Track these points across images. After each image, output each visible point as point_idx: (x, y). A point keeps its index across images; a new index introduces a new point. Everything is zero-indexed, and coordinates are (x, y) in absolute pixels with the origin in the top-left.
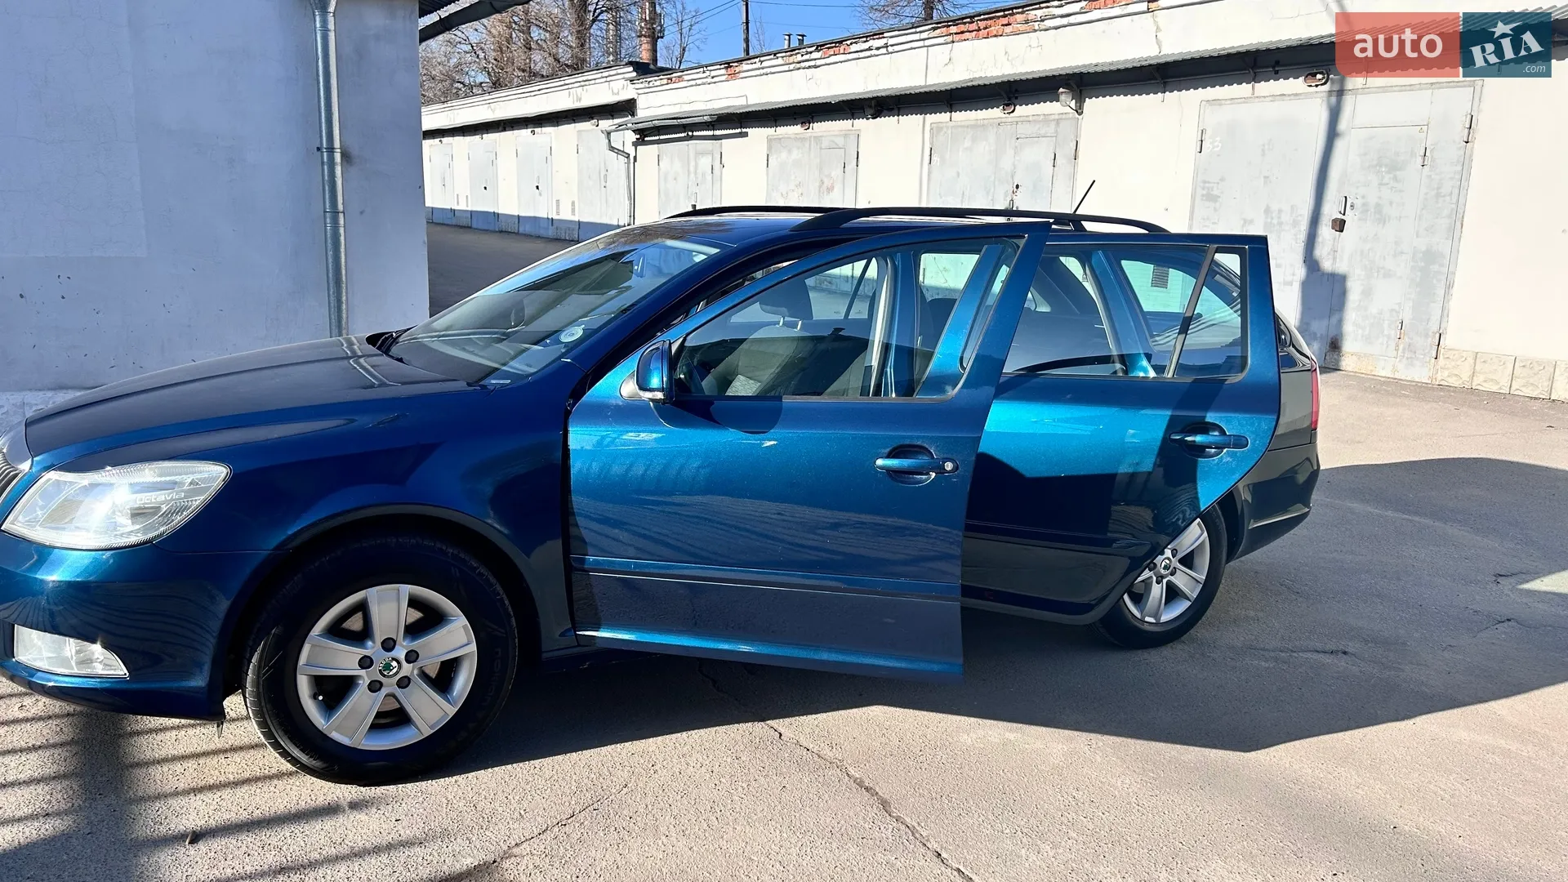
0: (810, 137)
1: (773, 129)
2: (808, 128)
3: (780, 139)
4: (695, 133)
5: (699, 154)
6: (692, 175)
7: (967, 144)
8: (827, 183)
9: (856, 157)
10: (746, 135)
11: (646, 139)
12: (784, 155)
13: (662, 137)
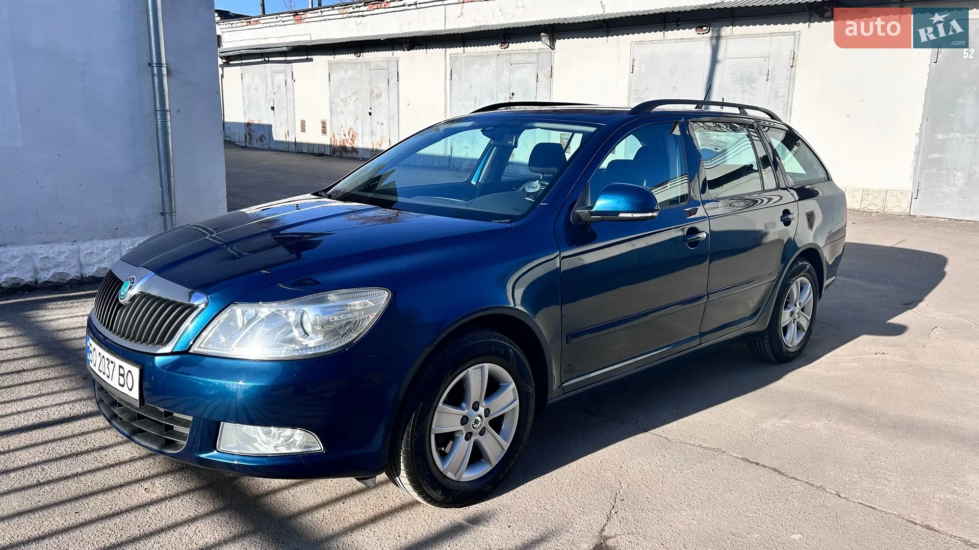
0: (361, 62)
1: (332, 57)
2: (360, 56)
3: (338, 63)
4: (270, 59)
5: (274, 73)
6: (270, 87)
7: (476, 67)
8: (376, 92)
9: (397, 75)
10: (311, 60)
11: (231, 63)
12: (342, 73)
13: (243, 61)
